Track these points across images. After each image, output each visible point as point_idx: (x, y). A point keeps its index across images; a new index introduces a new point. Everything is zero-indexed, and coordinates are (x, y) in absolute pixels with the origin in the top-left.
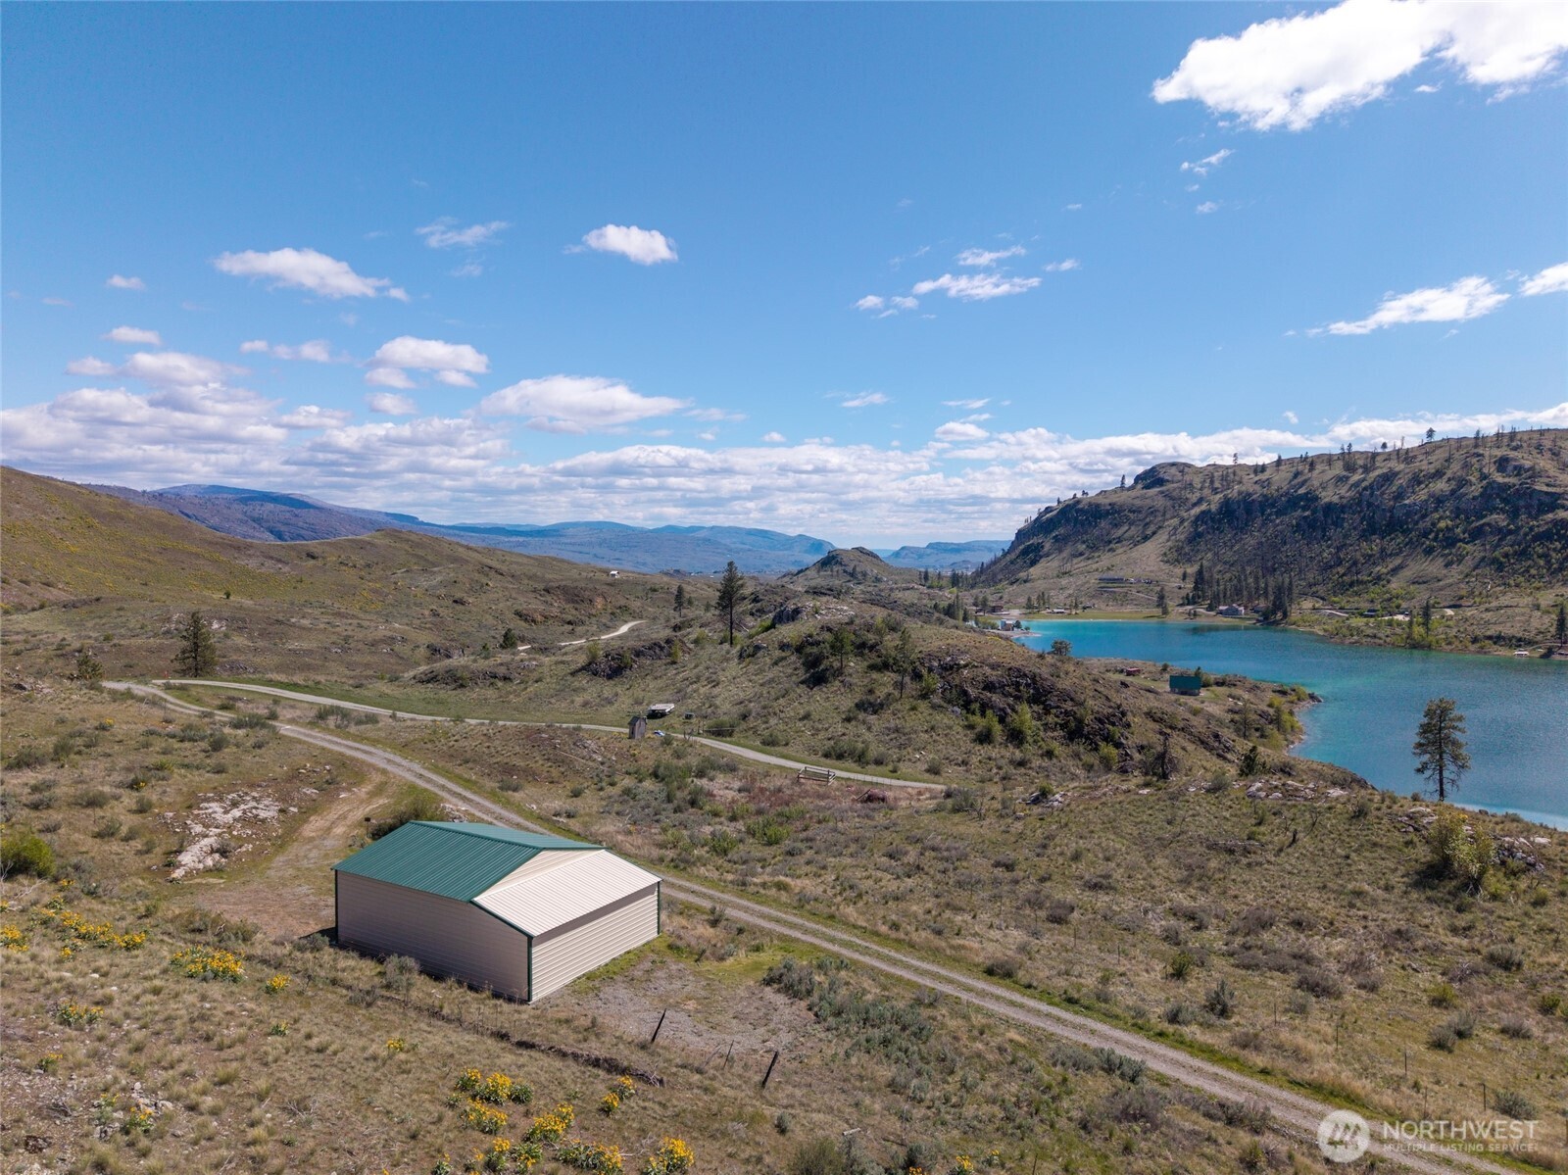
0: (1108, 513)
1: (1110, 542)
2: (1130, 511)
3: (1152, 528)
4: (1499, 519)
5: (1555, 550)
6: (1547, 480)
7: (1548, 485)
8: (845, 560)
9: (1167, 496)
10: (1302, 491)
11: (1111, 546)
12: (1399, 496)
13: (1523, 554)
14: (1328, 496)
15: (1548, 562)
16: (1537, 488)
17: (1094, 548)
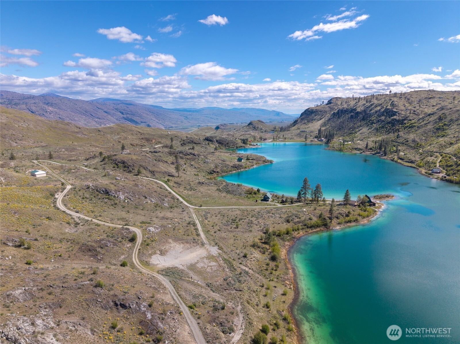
0: (315, 112)
1: (313, 120)
2: (320, 112)
3: (323, 116)
4: (383, 118)
5: (389, 126)
6: (396, 108)
7: (396, 109)
8: (254, 124)
9: (329, 107)
10: (354, 108)
11: (313, 121)
12: (371, 110)
13: (383, 127)
14: (359, 110)
15: (387, 130)
16: (393, 110)
17: (308, 122)
